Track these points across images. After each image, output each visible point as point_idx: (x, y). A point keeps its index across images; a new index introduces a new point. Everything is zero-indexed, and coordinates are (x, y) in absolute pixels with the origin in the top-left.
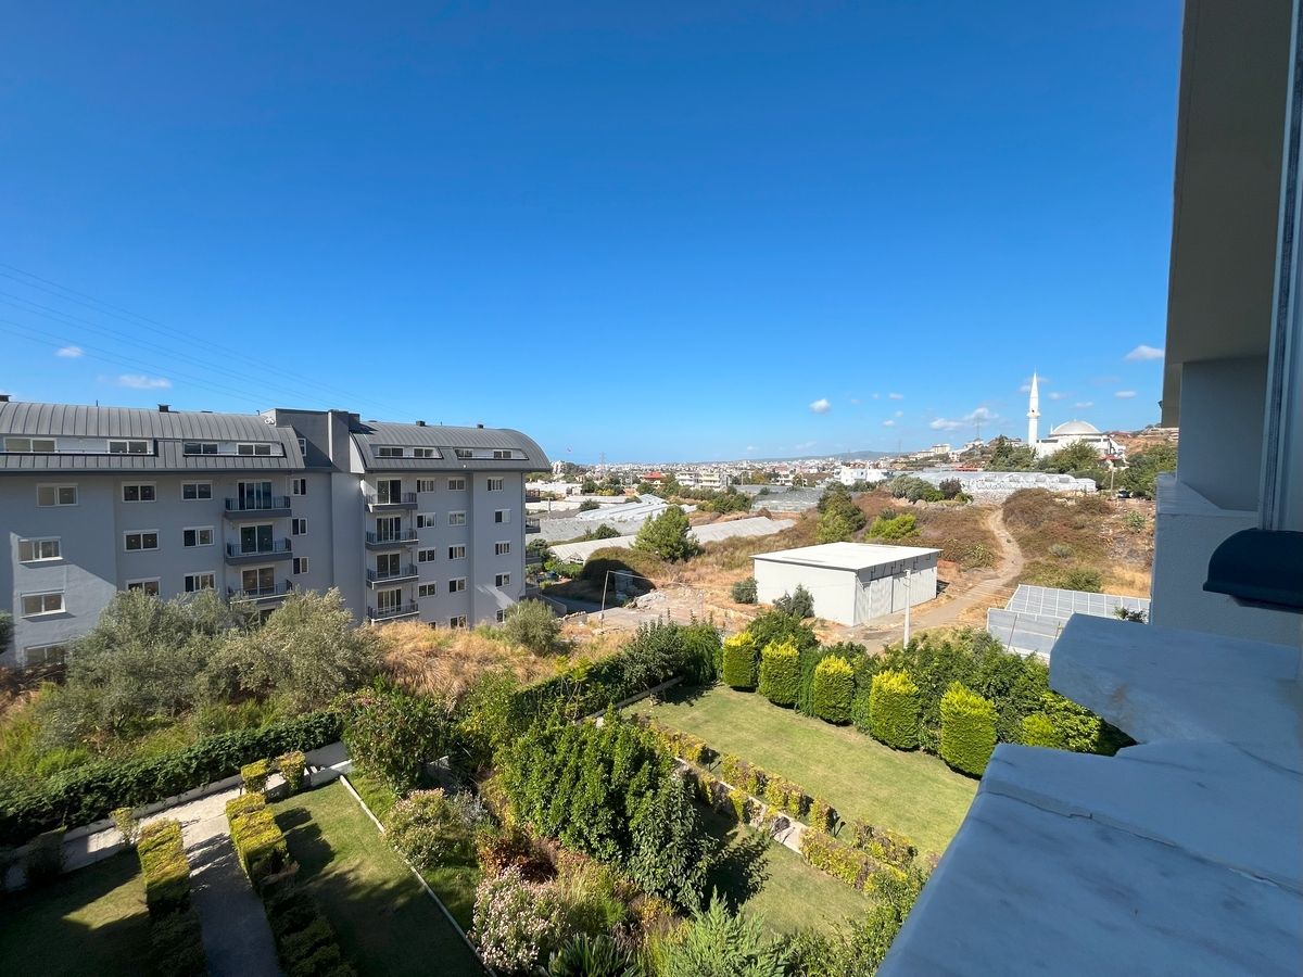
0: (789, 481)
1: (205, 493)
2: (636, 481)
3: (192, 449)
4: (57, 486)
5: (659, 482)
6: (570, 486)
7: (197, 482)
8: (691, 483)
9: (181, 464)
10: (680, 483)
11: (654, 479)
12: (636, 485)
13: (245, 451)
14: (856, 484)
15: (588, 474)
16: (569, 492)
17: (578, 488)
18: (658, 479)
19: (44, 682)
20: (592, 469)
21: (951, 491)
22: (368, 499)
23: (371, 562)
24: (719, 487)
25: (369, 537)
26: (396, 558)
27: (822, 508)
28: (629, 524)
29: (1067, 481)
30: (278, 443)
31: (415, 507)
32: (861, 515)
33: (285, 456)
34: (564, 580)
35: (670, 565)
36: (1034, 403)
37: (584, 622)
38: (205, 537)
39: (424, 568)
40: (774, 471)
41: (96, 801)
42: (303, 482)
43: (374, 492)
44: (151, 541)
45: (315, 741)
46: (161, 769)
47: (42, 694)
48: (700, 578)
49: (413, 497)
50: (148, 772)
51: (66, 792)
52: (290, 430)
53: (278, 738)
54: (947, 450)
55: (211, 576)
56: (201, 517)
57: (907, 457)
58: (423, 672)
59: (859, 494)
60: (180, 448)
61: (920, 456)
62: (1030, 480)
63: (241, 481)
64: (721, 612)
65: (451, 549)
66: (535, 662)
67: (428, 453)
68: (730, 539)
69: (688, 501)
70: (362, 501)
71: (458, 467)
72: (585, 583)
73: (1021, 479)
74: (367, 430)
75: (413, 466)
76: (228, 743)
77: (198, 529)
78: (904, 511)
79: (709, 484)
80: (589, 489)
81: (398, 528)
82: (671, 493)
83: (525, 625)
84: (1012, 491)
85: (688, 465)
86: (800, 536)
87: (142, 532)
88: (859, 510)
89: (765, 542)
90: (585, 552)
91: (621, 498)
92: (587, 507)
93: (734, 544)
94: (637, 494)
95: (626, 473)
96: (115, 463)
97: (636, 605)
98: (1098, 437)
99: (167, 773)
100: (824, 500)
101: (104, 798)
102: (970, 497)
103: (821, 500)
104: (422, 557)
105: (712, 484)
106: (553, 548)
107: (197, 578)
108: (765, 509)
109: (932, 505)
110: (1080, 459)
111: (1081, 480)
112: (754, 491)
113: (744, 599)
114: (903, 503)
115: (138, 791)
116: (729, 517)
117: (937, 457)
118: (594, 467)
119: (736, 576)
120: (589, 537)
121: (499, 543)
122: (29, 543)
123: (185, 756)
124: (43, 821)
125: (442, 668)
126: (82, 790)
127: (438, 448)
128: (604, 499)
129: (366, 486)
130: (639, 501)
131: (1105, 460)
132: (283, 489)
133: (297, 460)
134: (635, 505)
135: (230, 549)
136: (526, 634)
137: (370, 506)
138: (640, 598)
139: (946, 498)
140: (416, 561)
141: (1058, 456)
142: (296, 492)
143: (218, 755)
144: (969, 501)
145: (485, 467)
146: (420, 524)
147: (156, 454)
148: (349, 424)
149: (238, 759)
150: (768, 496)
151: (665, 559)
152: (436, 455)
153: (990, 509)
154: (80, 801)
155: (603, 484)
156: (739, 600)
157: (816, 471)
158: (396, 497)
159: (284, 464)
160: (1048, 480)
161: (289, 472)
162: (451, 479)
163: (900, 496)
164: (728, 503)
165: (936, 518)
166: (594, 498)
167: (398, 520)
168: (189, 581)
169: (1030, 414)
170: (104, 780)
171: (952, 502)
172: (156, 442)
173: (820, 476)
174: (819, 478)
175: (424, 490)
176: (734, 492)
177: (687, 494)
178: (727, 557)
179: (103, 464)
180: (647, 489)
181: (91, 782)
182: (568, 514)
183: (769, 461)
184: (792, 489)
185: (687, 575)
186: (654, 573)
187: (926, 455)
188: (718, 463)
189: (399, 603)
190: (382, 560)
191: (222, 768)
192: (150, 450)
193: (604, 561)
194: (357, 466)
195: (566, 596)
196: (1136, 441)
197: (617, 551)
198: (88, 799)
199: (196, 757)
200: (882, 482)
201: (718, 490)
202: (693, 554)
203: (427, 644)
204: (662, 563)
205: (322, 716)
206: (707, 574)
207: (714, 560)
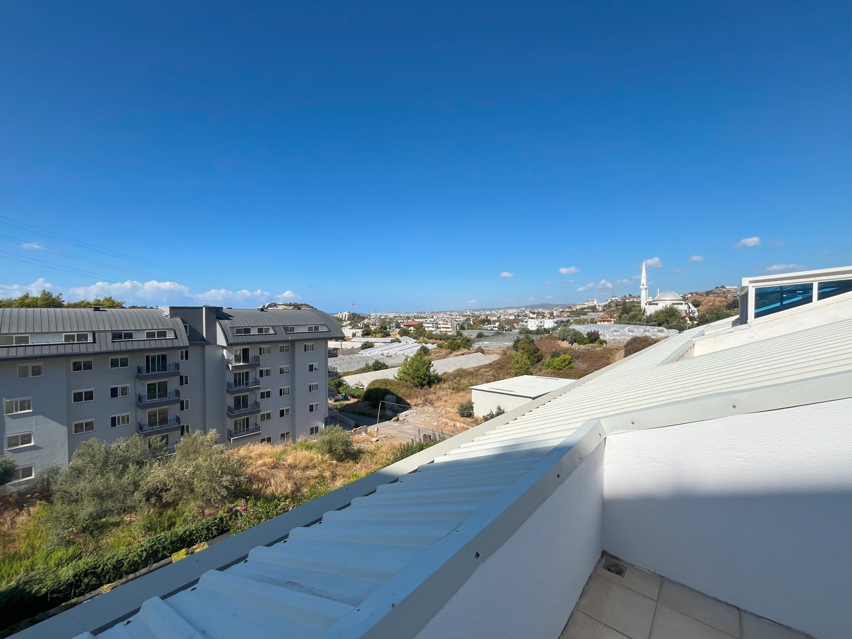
0: (495, 327)
1: (124, 363)
2: (398, 326)
3: (117, 336)
4: (30, 365)
5: (412, 328)
6: (354, 331)
7: (119, 357)
8: (434, 329)
9: (111, 348)
10: (426, 329)
11: (409, 326)
12: (398, 330)
13: (150, 335)
14: (538, 329)
15: (366, 321)
16: (354, 335)
17: (360, 332)
18: (412, 326)
19: (38, 502)
20: (368, 317)
21: (593, 338)
22: (229, 362)
23: (230, 401)
24: (451, 332)
25: (229, 385)
26: (245, 398)
27: (515, 347)
28: (394, 358)
29: (662, 331)
30: (171, 329)
31: (259, 365)
32: (539, 353)
33: (176, 338)
34: (353, 401)
35: (420, 390)
36: (644, 281)
37: (366, 432)
38: (124, 391)
39: (263, 402)
40: (487, 317)
41: (90, 580)
42: (187, 352)
43: (232, 357)
44: (89, 396)
45: (212, 534)
46: (126, 559)
47: (37, 509)
48: (439, 399)
49: (257, 358)
50: (118, 561)
51: (74, 577)
52: (178, 320)
53: (191, 534)
54: (595, 303)
55: (128, 416)
56: (122, 379)
57: (570, 308)
58: (269, 479)
59: (539, 337)
60: (110, 336)
61: (578, 307)
62: (641, 330)
63: (148, 355)
64: (451, 423)
65: (281, 390)
66: (336, 466)
67: (267, 330)
68: (458, 370)
69: (431, 341)
70: (225, 363)
71: (286, 339)
72: (367, 403)
73: (635, 330)
74: (227, 317)
75: (257, 340)
76: (163, 540)
77: (119, 386)
78: (565, 351)
79: (445, 330)
80: (367, 333)
81: (247, 379)
82: (421, 336)
83: (330, 442)
84: (629, 338)
85: (432, 313)
86: (501, 370)
87: (83, 390)
88: (538, 350)
89: (479, 373)
90: (364, 381)
91: (388, 339)
92: (367, 346)
93: (461, 374)
94: (398, 336)
95: (391, 319)
96: (69, 350)
97: (398, 419)
98: (681, 302)
99: (129, 561)
100: (517, 342)
101: (94, 579)
102: (605, 342)
103: (515, 342)
104: (263, 395)
105: (447, 330)
106: (344, 378)
107: (119, 417)
108: (480, 347)
109: (582, 347)
110: (670, 316)
111: (670, 330)
112: (472, 334)
113: (465, 415)
114: (565, 344)
115: (113, 573)
116: (457, 353)
117: (589, 308)
118: (370, 315)
119: (460, 398)
120: (367, 369)
121: (312, 384)
122: (11, 402)
123: (139, 550)
124: (60, 595)
125: (281, 475)
126: (82, 575)
127: (273, 327)
128: (377, 340)
129: (227, 353)
130: (400, 342)
131: (685, 317)
132: (173, 359)
133: (184, 341)
134: (397, 344)
135: (140, 398)
136: (331, 448)
137: (230, 366)
138: (401, 414)
139: (590, 343)
140: (259, 399)
141: (658, 314)
142: (182, 358)
143: (157, 548)
144: (605, 345)
145: (303, 338)
146: (261, 375)
147: (94, 342)
148: (217, 314)
149: (169, 549)
150: (482, 339)
151: (416, 386)
152: (271, 332)
153: (617, 349)
154: (81, 581)
155: (376, 330)
156: (462, 415)
157: (513, 317)
158: (246, 358)
159: (176, 344)
160: (651, 330)
161: (179, 348)
162: (281, 345)
163: (564, 340)
164: (456, 344)
165: (584, 355)
166: (369, 339)
167: (247, 373)
168: (113, 419)
169: (642, 287)
170: (94, 568)
171: (594, 345)
172: (94, 333)
173: (516, 321)
174: (516, 322)
175: (264, 353)
176: (461, 335)
177: (431, 336)
178: (456, 383)
179: (61, 350)
180: (405, 333)
181: (87, 570)
182: (353, 351)
183: (484, 310)
184: (498, 334)
185: (431, 397)
186: (410, 396)
187: (582, 306)
188: (451, 312)
189: (247, 427)
190: (237, 400)
191: (160, 555)
192: (90, 339)
193: (378, 390)
194: (221, 340)
195: (353, 412)
196: (708, 298)
197: (386, 382)
198: (86, 580)
199: (145, 550)
200: (554, 329)
201: (450, 334)
202: (434, 383)
203: (271, 460)
204: (415, 388)
205: (216, 519)
206: (443, 395)
207: (448, 386)
